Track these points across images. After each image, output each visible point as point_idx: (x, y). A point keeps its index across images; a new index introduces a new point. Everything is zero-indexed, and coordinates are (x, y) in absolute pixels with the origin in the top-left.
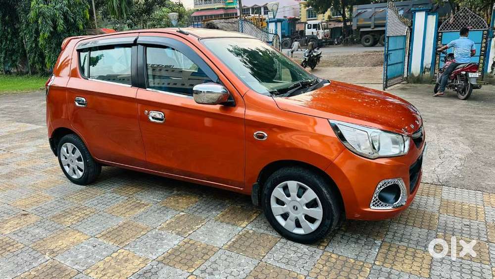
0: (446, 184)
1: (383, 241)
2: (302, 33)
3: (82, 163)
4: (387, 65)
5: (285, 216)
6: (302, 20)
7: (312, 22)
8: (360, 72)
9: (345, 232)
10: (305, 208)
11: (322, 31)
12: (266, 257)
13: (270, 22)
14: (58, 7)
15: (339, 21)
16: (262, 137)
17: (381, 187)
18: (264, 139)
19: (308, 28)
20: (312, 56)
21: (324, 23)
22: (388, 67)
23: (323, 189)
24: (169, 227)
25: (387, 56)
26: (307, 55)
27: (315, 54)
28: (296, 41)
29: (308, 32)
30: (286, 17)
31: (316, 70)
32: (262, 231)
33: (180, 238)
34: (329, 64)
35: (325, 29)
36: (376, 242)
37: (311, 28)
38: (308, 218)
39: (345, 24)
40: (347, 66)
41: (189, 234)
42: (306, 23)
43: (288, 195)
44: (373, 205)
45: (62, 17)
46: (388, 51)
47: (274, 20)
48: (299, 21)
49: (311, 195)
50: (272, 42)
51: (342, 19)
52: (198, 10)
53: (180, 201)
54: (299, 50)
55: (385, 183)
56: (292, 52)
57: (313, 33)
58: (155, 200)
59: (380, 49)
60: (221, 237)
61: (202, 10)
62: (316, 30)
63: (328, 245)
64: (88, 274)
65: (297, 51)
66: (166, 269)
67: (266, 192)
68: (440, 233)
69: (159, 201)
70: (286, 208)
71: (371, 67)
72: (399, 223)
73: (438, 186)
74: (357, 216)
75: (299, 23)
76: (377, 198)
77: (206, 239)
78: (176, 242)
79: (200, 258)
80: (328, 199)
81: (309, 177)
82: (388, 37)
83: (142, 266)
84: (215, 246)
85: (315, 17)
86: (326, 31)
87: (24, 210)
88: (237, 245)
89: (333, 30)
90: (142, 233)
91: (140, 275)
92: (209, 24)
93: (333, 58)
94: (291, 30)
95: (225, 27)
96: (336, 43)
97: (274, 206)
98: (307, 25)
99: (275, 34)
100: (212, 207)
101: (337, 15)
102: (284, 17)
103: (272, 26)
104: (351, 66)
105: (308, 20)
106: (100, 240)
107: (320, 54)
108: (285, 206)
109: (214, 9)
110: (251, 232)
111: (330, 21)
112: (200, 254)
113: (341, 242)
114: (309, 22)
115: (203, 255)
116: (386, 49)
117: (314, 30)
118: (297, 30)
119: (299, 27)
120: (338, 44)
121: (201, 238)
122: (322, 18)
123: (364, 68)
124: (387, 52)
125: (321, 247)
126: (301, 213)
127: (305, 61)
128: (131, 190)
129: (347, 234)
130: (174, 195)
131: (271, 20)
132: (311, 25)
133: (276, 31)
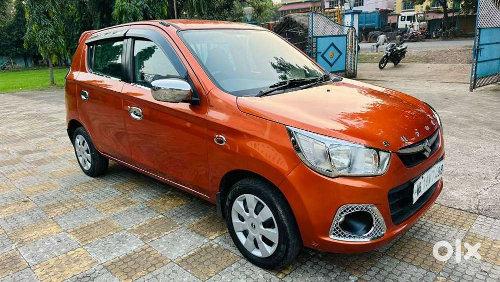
0: (486, 213)
1: (359, 278)
2: (395, 25)
3: (89, 155)
4: (477, 62)
5: (246, 233)
6: (397, 12)
7: (407, 14)
8: (450, 70)
9: (320, 260)
10: (262, 227)
11: (418, 23)
12: (212, 278)
13: (346, 14)
14: (139, 4)
15: (440, 12)
16: (221, 142)
17: (342, 213)
18: (222, 144)
19: (401, 20)
20: (395, 50)
21: (421, 15)
22: (478, 64)
23: (279, 208)
24: (140, 230)
25: (477, 51)
26: (388, 49)
27: (399, 48)
28: (382, 34)
29: (401, 25)
30: (378, 9)
31: (400, 66)
32: (227, 246)
33: (141, 243)
34: (417, 59)
35: (421, 21)
36: (350, 278)
37: (404, 20)
38: (265, 239)
39: (446, 15)
40: (438, 62)
41: (152, 241)
42: (399, 15)
43: (247, 211)
44: (334, 234)
45: (142, 13)
46: (479, 45)
47: (350, 11)
48: (392, 13)
49: (267, 213)
50: (346, 35)
51: (443, 9)
52: (285, 4)
53: (168, 202)
54: (385, 44)
55: (348, 209)
56: (377, 46)
57: (406, 25)
58: (145, 198)
59: (470, 43)
60: (181, 248)
61: (289, 4)
62: (411, 22)
63: (289, 274)
64: (35, 270)
65: (383, 44)
66: (106, 276)
67: (227, 204)
68: (441, 278)
69: (148, 200)
70: (246, 225)
71: (465, 64)
72: (394, 257)
73: (472, 214)
74: (315, 244)
75: (392, 15)
76: (338, 226)
77: (165, 249)
78: (134, 248)
79: (145, 269)
80: (283, 220)
81: (265, 191)
82: (480, 29)
83: (86, 268)
84: (169, 257)
85: (413, 8)
86: (422, 23)
87: (28, 197)
88: (191, 260)
89: (431, 23)
90: (110, 233)
91: (78, 278)
92: (286, 18)
93: (423, 53)
94: (382, 23)
95: (303, 20)
96: (434, 36)
97: (235, 220)
98: (400, 17)
99: (350, 27)
100: (193, 213)
101: (437, 6)
102: (376, 9)
103: (348, 19)
104: (443, 62)
105: (403, 12)
106: (69, 236)
107: (406, 48)
108: (244, 222)
109: (302, 2)
110: (216, 246)
111: (428, 12)
112: (149, 264)
113: (308, 272)
114: (403, 14)
115: (150, 265)
116: (477, 43)
117: (409, 23)
118: (389, 22)
119: (391, 20)
120: (437, 37)
121: (161, 246)
122: (419, 9)
123: (457, 65)
124: (478, 47)
125: (280, 276)
126: (259, 233)
127: (387, 56)
128: (129, 186)
129: (321, 263)
130: (167, 195)
131: (346, 12)
132: (405, 17)
133: (352, 23)
